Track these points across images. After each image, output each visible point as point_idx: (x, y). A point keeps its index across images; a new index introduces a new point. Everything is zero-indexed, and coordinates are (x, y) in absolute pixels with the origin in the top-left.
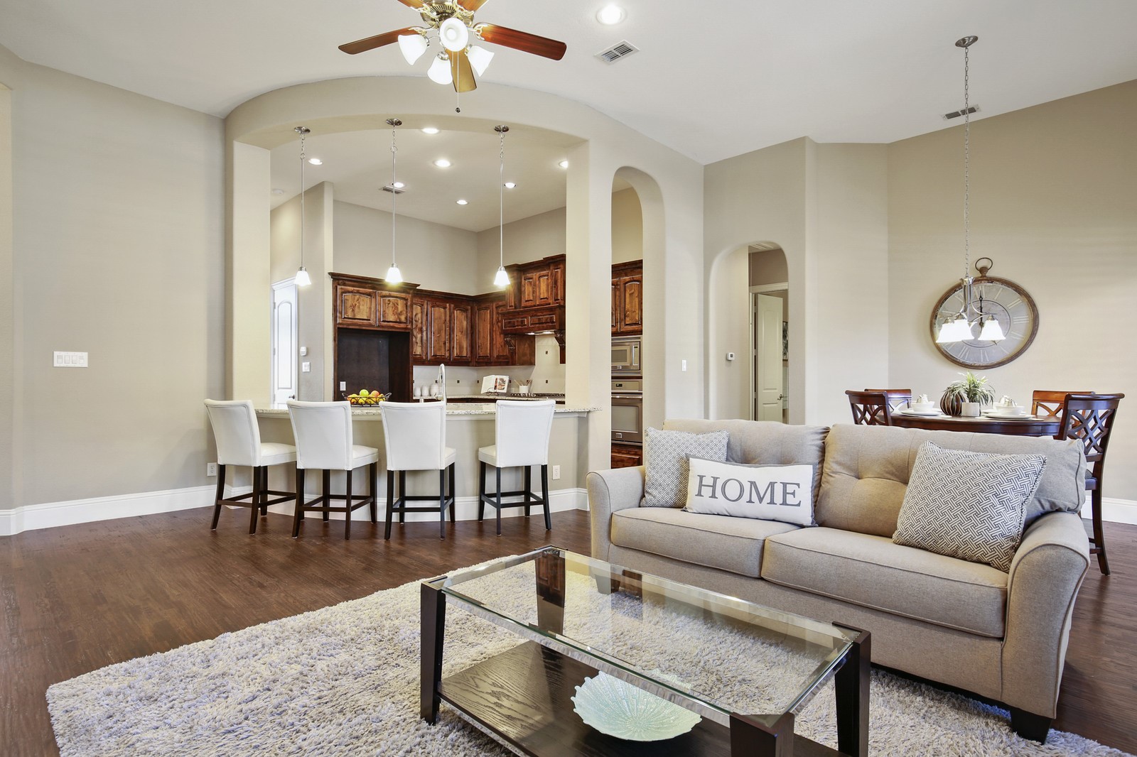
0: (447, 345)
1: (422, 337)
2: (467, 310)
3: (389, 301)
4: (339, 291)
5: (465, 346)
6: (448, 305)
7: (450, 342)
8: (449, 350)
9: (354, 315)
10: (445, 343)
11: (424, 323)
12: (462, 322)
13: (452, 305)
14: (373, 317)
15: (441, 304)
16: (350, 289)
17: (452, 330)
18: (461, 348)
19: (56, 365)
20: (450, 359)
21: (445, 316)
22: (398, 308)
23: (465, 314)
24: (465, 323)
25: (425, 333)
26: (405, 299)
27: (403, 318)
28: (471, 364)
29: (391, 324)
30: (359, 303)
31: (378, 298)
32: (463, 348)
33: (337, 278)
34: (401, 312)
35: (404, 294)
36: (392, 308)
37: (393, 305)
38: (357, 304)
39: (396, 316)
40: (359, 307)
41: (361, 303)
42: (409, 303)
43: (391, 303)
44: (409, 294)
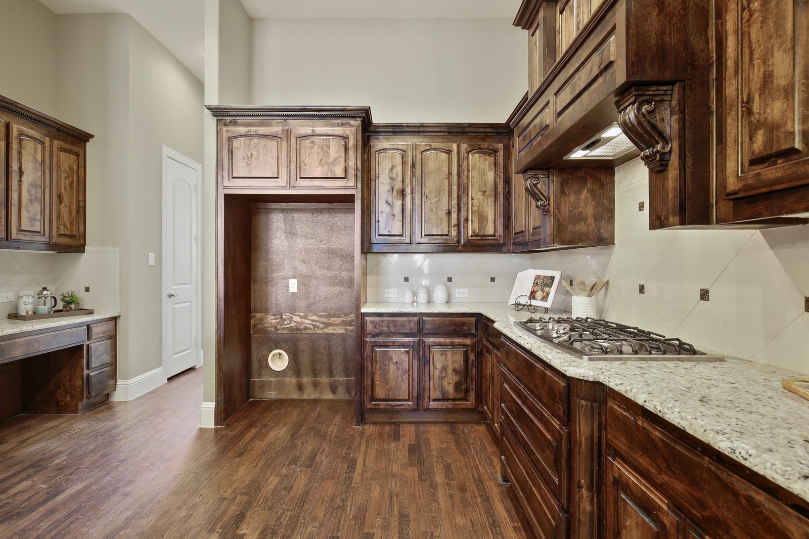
0: (454, 216)
1: (403, 206)
2: (495, 152)
3: (313, 142)
4: (225, 136)
5: (491, 216)
6: (455, 146)
7: (459, 211)
8: (458, 225)
9: (250, 172)
10: (449, 213)
11: (408, 181)
12: (484, 174)
13: (464, 146)
14: (282, 171)
15: (441, 145)
17: (462, 189)
18: (482, 218)
20: (458, 241)
21: (450, 166)
22: (328, 154)
23: (492, 159)
24: (491, 175)
25: (408, 199)
26: (345, 138)
27: (339, 170)
28: (504, 249)
29: (318, 182)
30: (258, 151)
31: (291, 140)
32: (486, 219)
33: (219, 113)
34: (335, 160)
35: (340, 128)
36: (318, 153)
37: (320, 150)
38: (255, 154)
39: (326, 168)
40: (258, 158)
41: (261, 151)
42: (351, 143)
43: (316, 146)
44: (353, 126)
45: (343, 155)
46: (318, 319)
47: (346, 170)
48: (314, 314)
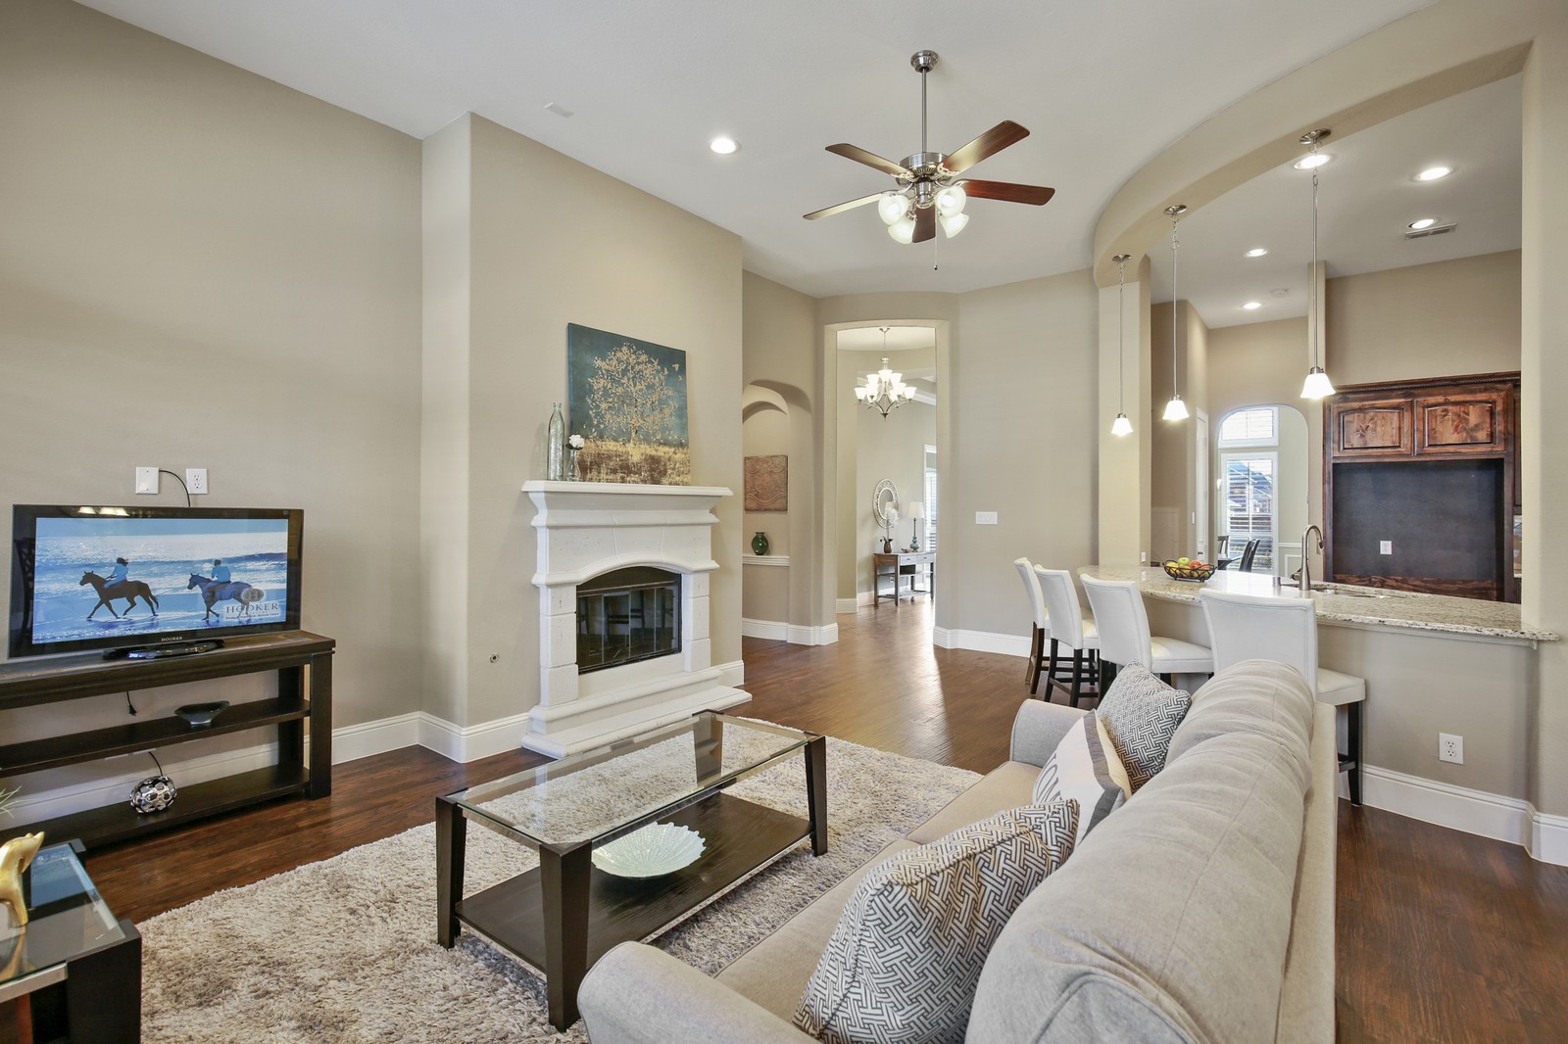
3: (1446, 410)
4: (1336, 412)
9: (1366, 443)
14: (1406, 441)
16: (1356, 405)
19: (977, 523)
22: (1467, 421)
26: (1491, 403)
27: (1482, 436)
29: (1451, 449)
30: (1375, 423)
31: (1418, 410)
34: (1477, 426)
35: (1484, 394)
36: (1453, 421)
37: (1455, 418)
38: (1371, 426)
39: (1465, 434)
40: (1374, 430)
41: (1379, 422)
42: (1499, 408)
43: (1450, 414)
44: (1501, 391)
45: (1488, 420)
46: (1422, 584)
47: (1492, 435)
48: (1417, 580)
